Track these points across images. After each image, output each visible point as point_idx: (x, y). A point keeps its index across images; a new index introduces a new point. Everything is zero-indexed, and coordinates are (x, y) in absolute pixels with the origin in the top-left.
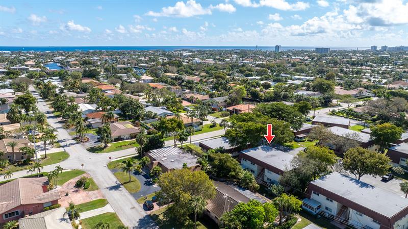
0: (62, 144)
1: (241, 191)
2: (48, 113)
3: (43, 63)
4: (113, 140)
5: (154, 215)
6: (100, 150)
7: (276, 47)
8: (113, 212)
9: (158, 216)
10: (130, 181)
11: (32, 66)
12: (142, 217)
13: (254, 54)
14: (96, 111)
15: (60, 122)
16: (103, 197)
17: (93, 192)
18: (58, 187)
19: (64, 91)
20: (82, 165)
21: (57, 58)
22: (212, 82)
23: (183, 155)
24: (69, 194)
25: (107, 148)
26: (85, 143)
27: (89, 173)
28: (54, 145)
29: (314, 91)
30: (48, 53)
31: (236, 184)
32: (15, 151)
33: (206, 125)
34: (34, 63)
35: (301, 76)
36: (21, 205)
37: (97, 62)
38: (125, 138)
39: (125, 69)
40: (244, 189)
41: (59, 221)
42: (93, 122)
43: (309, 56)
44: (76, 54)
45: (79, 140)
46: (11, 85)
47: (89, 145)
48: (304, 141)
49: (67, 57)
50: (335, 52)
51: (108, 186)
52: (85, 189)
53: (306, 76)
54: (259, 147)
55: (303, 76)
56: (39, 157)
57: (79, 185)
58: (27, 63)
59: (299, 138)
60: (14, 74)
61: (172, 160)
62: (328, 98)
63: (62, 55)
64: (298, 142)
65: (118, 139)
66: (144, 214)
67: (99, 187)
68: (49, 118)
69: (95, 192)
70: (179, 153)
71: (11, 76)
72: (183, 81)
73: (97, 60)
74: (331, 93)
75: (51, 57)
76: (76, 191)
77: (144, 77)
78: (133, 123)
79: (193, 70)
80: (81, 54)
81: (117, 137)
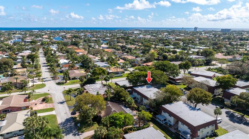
0: (44, 80)
1: (125, 109)
2: (44, 64)
3: (52, 37)
4: (71, 79)
5: (75, 117)
6: (63, 84)
7: (195, 28)
8: (55, 114)
9: (77, 118)
10: (70, 100)
11: (46, 38)
12: (68, 118)
13: (179, 32)
14: (68, 63)
15: (48, 69)
16: (54, 107)
17: (49, 104)
18: (33, 100)
19: (56, 52)
20: (49, 91)
21: (61, 34)
22: (142, 49)
23: (102, 88)
24: (37, 104)
25: (66, 83)
26: (56, 80)
27: (52, 95)
28: (40, 80)
29: (201, 56)
30: (57, 31)
31: (124, 105)
32: (18, 82)
33: (127, 73)
34: (48, 37)
35: (202, 46)
36: (10, 107)
37: (82, 37)
38: (78, 78)
39: (95, 40)
40: (127, 108)
41: (24, 115)
42: (64, 69)
43: (213, 34)
44: (73, 32)
45: (54, 78)
46: (30, 48)
47: (58, 81)
48: (180, 85)
49: (67, 33)
50: (234, 31)
51: (58, 102)
52: (46, 102)
53: (205, 47)
54: (145, 86)
55: (203, 46)
56: (30, 85)
57: (44, 100)
58: (43, 37)
59: (177, 82)
60: (34, 42)
61: (95, 90)
62: (209, 60)
63: (65, 33)
64: (176, 85)
65: (74, 79)
66: (70, 116)
67: (54, 102)
68: (43, 66)
69: (51, 104)
70: (100, 87)
71: (33, 43)
72: (126, 48)
73: (83, 35)
74: (211, 57)
75: (58, 34)
76: (41, 103)
77: (103, 46)
78: (85, 71)
79: (135, 42)
80: (75, 32)
81: (73, 78)
